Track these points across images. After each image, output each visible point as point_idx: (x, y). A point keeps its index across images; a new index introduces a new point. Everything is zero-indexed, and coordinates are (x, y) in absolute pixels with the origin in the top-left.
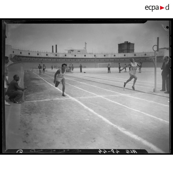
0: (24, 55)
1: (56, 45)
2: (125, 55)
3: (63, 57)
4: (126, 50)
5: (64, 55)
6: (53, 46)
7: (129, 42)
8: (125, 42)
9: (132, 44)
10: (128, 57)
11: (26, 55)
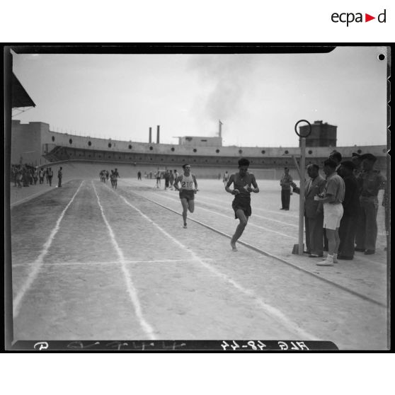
0: (78, 147)
1: (158, 127)
2: (310, 152)
3: (166, 153)
4: (317, 139)
5: (170, 149)
6: (150, 129)
7: (324, 123)
8: (316, 122)
9: (332, 126)
10: (319, 156)
11: (82, 147)
